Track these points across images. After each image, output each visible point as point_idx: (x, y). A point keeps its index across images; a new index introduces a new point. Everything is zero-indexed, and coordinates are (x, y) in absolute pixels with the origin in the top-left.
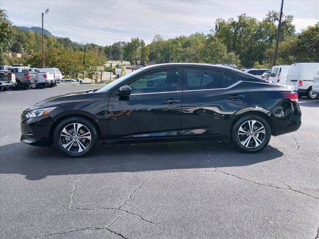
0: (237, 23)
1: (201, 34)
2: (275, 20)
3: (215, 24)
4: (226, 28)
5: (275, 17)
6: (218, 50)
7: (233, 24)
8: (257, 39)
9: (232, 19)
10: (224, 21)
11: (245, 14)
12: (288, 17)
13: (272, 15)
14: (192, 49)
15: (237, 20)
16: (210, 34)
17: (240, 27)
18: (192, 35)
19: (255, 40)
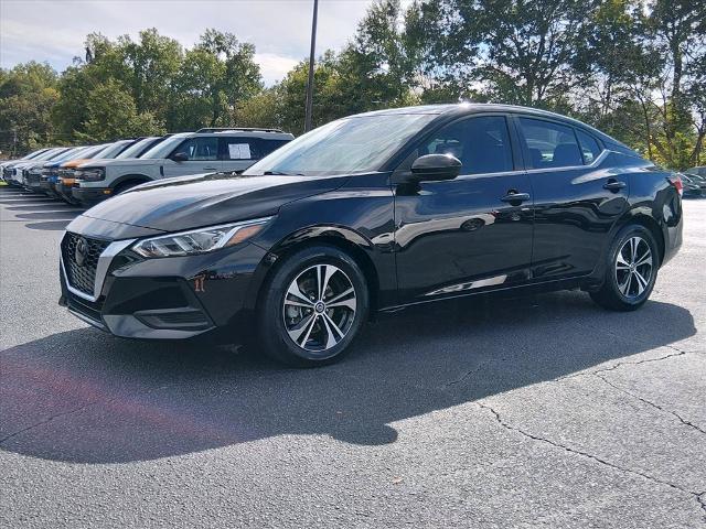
0: (140, 50)
1: (44, 66)
2: (219, 50)
3: (84, 46)
4: (114, 57)
5: (218, 44)
6: (114, 106)
7: (131, 49)
8: (187, 87)
9: (127, 38)
10: (106, 41)
11: (155, 31)
12: (246, 47)
13: (212, 40)
14: (26, 102)
15: (138, 41)
16: (73, 66)
17: (145, 58)
18: (21, 66)
19: (181, 90)
